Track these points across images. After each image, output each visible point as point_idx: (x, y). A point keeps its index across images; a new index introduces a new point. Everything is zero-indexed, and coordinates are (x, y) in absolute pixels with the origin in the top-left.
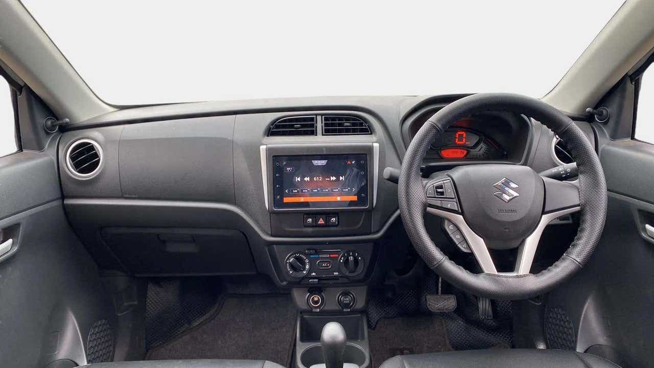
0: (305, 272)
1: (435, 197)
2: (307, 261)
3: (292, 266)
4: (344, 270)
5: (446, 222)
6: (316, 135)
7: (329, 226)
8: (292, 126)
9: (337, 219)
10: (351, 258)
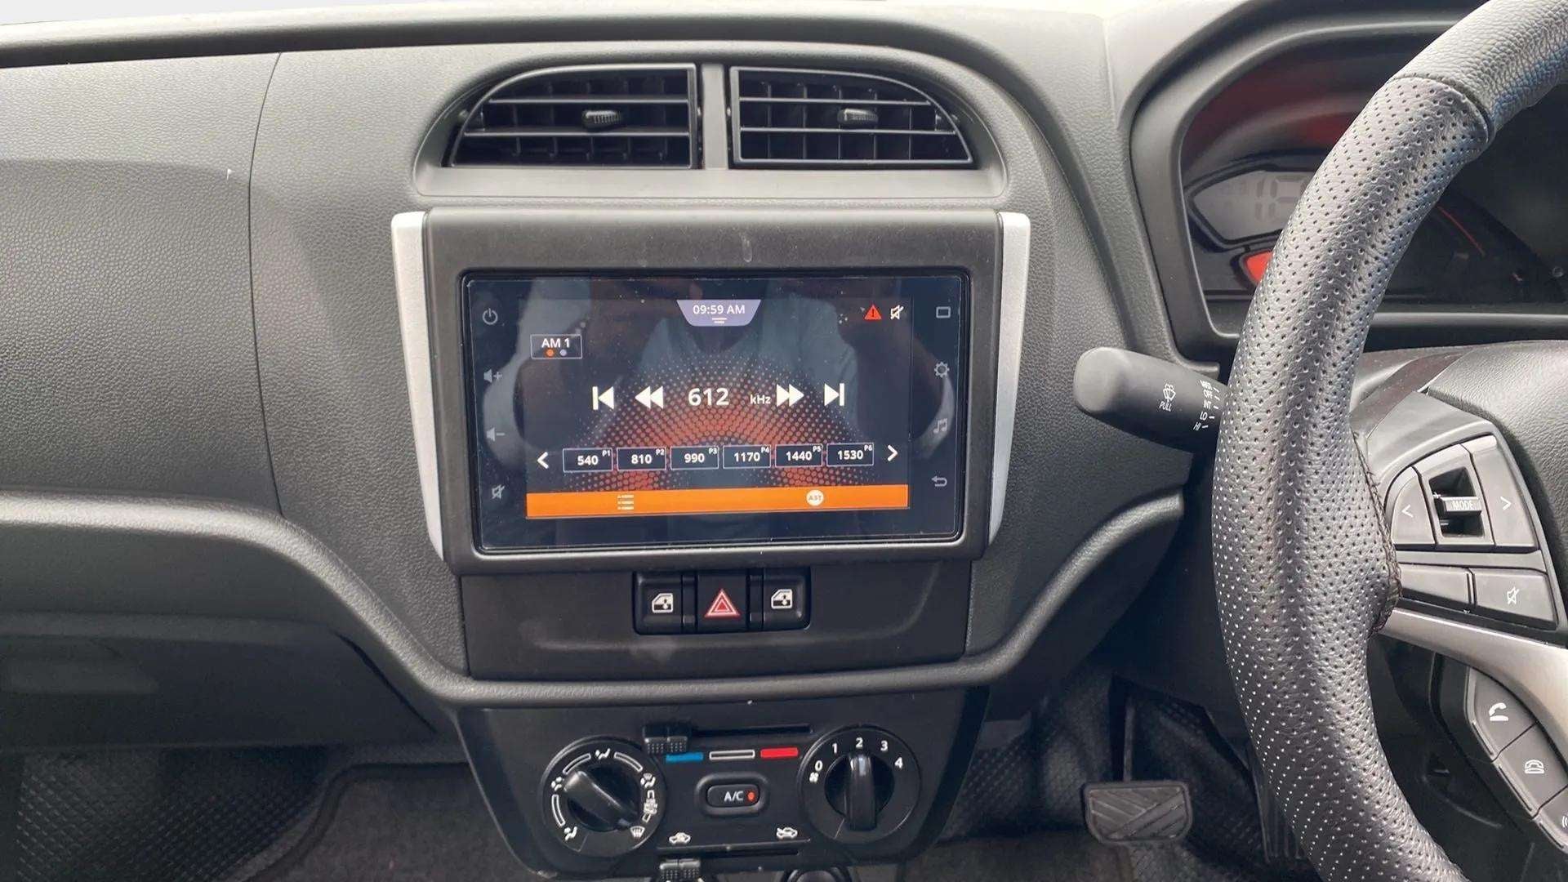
0: (638, 832)
1: (1434, 548)
2: (648, 781)
3: (574, 807)
4: (823, 813)
5: (1472, 679)
6: (699, 165)
7: (762, 628)
8: (570, 117)
9: (801, 589)
10: (860, 765)
